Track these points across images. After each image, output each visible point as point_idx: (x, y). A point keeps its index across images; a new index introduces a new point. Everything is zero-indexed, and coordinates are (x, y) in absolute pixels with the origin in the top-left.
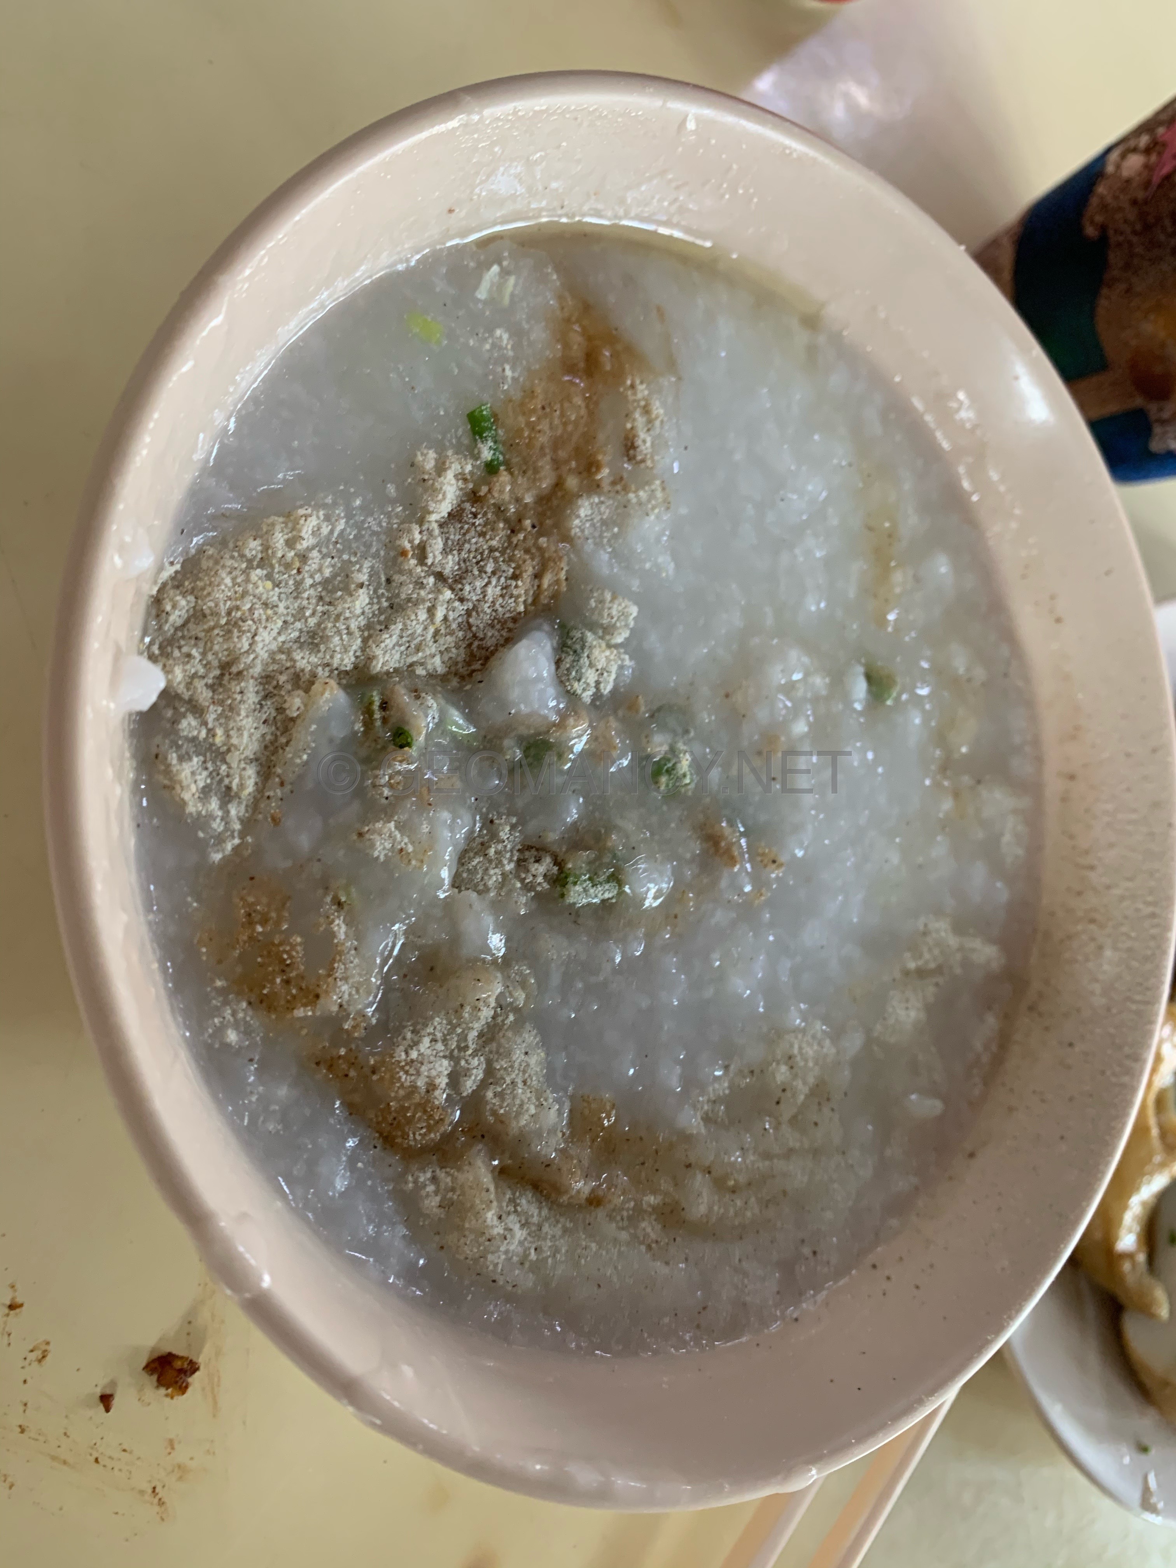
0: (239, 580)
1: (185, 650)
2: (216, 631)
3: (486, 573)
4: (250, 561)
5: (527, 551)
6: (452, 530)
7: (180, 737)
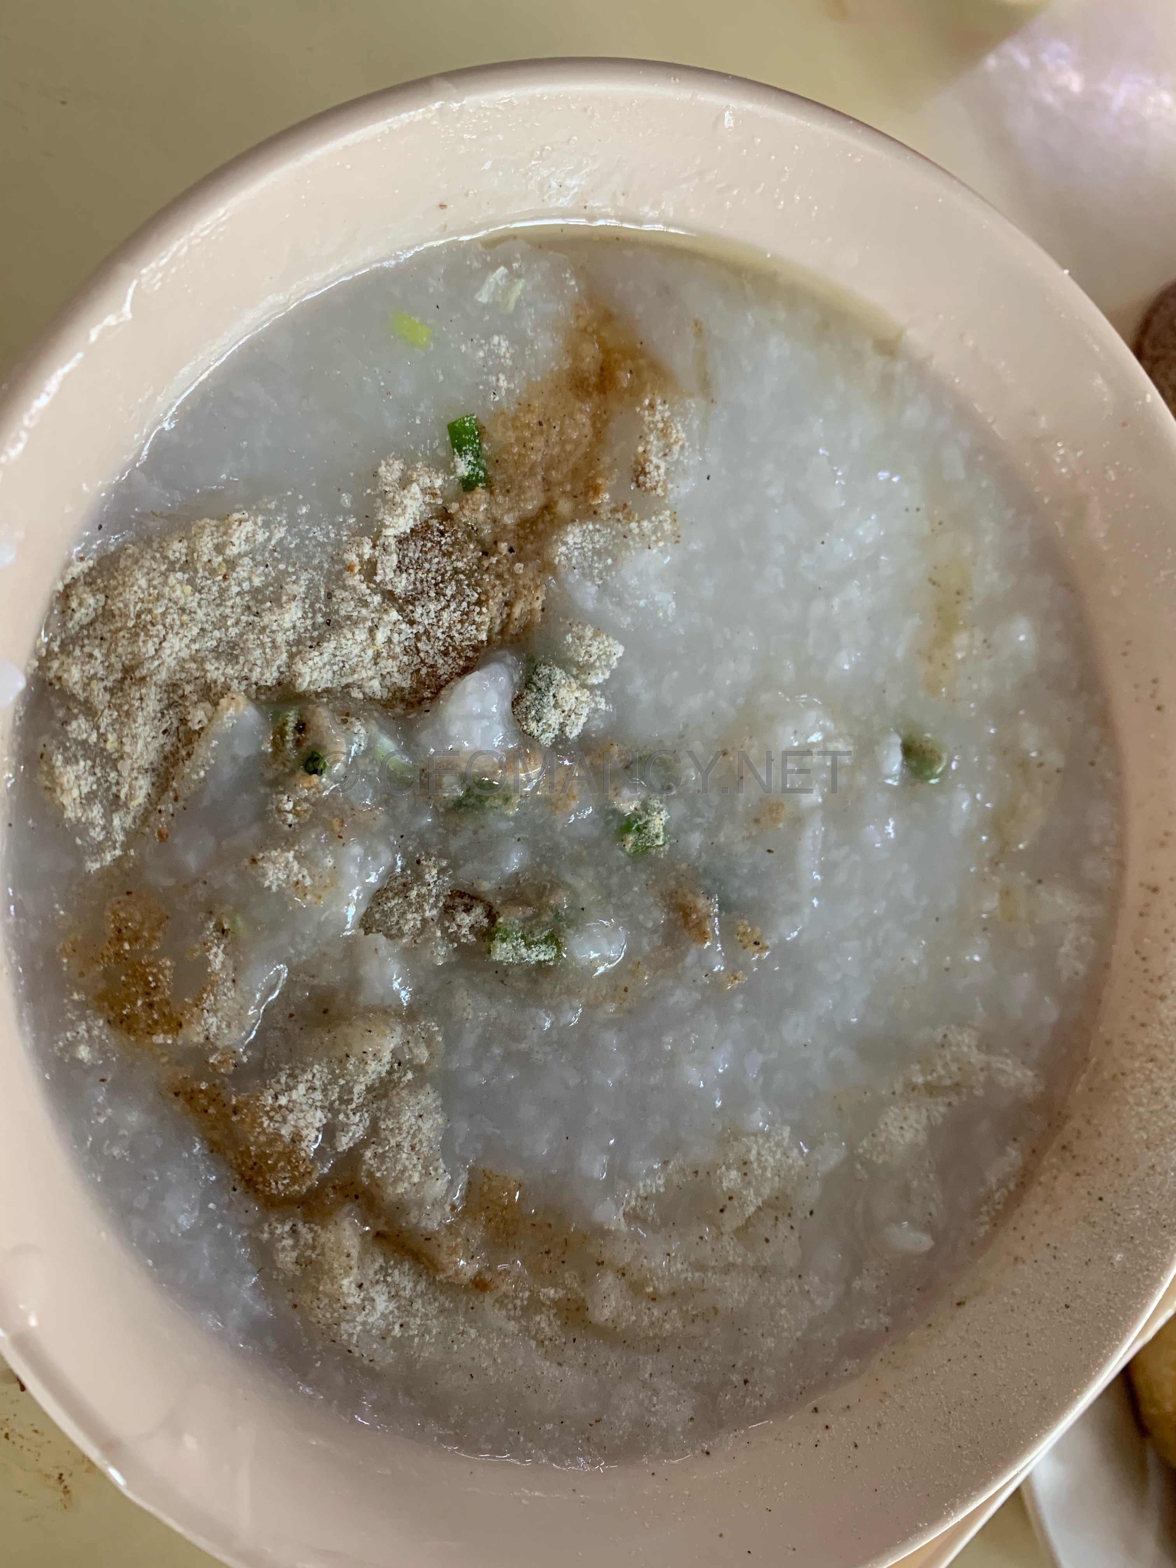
0: (155, 582)
1: (87, 649)
2: (122, 634)
3: (445, 595)
4: (172, 564)
5: (499, 576)
6: (413, 546)
7: (69, 739)
